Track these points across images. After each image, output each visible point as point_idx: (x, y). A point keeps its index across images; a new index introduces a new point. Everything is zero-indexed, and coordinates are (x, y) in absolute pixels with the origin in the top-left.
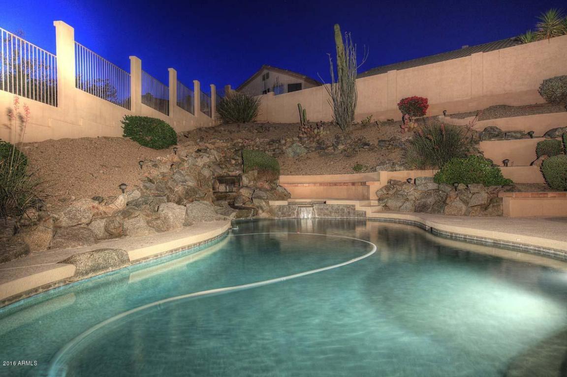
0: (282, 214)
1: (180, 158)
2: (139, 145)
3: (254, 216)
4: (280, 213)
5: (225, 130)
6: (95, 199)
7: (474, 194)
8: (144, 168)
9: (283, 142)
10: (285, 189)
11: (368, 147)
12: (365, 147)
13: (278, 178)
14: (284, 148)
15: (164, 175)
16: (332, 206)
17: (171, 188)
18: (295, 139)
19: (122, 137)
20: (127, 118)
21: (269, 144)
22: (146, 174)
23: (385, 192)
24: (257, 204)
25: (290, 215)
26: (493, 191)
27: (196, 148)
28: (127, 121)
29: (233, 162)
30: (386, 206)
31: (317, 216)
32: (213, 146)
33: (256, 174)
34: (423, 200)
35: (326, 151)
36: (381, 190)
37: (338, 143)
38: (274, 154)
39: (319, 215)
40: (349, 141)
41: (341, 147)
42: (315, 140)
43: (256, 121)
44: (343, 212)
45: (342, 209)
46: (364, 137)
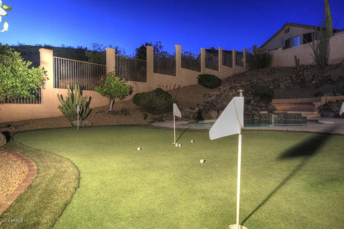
0: (265, 117)
1: (220, 93)
2: (204, 87)
3: (252, 118)
4: (264, 117)
5: (249, 74)
6: (190, 108)
8: (205, 98)
9: (280, 80)
10: (273, 106)
11: (330, 81)
12: (328, 82)
13: (271, 101)
14: (280, 83)
15: (213, 100)
17: (215, 106)
18: (287, 78)
19: (197, 84)
20: (199, 76)
21: (272, 81)
22: (206, 100)
24: (253, 113)
25: (269, 118)
27: (229, 87)
28: (199, 77)
29: (250, 92)
32: (239, 85)
33: (259, 99)
35: (305, 85)
36: (320, 106)
37: (313, 80)
38: (274, 87)
39: (284, 118)
40: (320, 78)
41: (314, 82)
42: (300, 78)
43: (271, 66)
44: (296, 117)
45: (295, 116)
46: (330, 76)
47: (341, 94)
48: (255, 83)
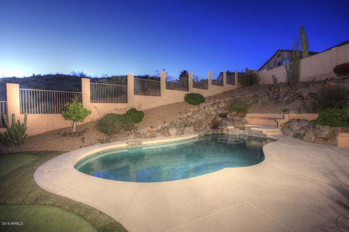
3: (221, 132)
4: (231, 132)
5: (237, 91)
7: (321, 131)
8: (181, 114)
9: (259, 96)
10: (246, 120)
11: (300, 98)
12: (299, 98)
13: (246, 115)
14: (259, 99)
16: (253, 131)
18: (265, 94)
20: (186, 95)
23: (284, 125)
24: (222, 127)
25: (235, 133)
26: (334, 130)
27: (212, 103)
30: (284, 132)
31: (247, 134)
32: (223, 101)
33: (235, 113)
34: (299, 131)
35: (279, 100)
36: (283, 124)
37: (285, 96)
38: (253, 102)
39: (248, 134)
40: (292, 95)
41: (286, 98)
42: (276, 94)
43: (259, 84)
44: (258, 134)
45: (257, 132)
46: (301, 92)
47: (305, 112)
48: (238, 98)
